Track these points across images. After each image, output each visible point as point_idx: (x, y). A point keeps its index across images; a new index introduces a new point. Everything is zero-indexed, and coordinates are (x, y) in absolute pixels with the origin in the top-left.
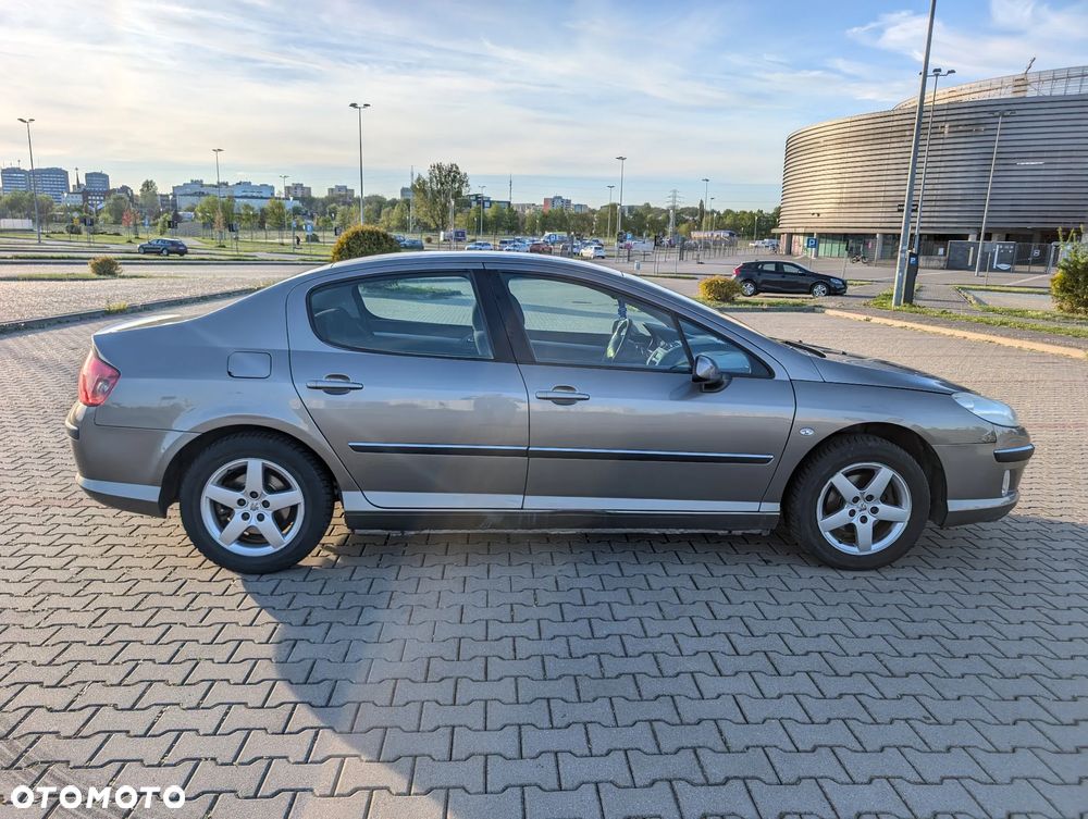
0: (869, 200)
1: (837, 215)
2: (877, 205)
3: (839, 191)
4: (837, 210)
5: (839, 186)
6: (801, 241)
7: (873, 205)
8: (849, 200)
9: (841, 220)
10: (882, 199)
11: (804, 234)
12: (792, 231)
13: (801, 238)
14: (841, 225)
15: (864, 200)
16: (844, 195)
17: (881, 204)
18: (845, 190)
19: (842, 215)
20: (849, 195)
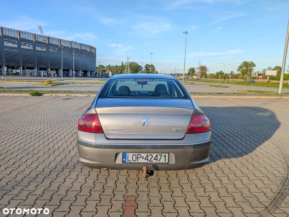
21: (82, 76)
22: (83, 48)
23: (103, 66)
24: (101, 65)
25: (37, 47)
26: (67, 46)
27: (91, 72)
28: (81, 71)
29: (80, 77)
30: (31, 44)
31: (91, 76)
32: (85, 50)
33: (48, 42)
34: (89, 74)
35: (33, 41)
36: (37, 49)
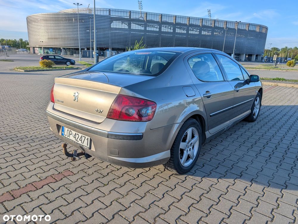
0: (57, 38)
1: (48, 42)
2: (59, 39)
3: (48, 35)
4: (48, 41)
5: (47, 33)
6: (38, 50)
7: (58, 39)
8: (51, 38)
9: (50, 43)
10: (61, 38)
11: (38, 47)
12: (35, 46)
13: (38, 48)
14: (50, 45)
15: (56, 38)
16: (49, 36)
17: (61, 39)
18: (49, 35)
19: (50, 42)
20: (51, 36)
21: (245, 61)
22: (251, 28)
23: (277, 49)
24: (274, 48)
25: (203, 32)
26: (233, 28)
27: (257, 56)
28: (245, 54)
29: (243, 61)
30: (197, 29)
31: (257, 61)
32: (254, 30)
33: (214, 26)
34: (254, 58)
35: (200, 25)
36: (202, 34)
